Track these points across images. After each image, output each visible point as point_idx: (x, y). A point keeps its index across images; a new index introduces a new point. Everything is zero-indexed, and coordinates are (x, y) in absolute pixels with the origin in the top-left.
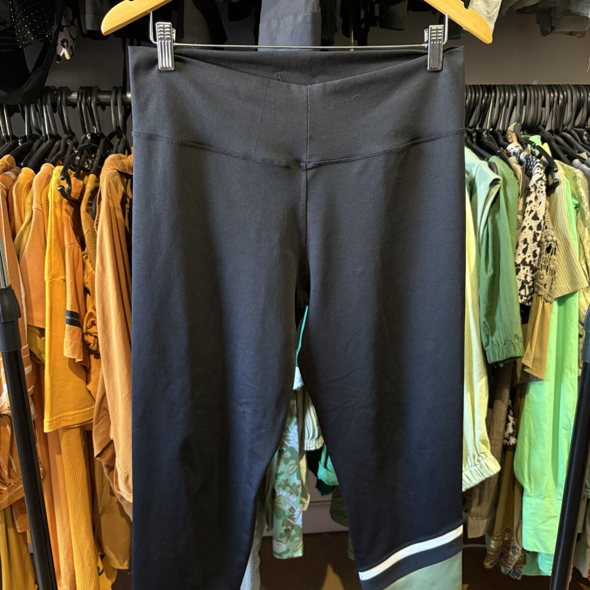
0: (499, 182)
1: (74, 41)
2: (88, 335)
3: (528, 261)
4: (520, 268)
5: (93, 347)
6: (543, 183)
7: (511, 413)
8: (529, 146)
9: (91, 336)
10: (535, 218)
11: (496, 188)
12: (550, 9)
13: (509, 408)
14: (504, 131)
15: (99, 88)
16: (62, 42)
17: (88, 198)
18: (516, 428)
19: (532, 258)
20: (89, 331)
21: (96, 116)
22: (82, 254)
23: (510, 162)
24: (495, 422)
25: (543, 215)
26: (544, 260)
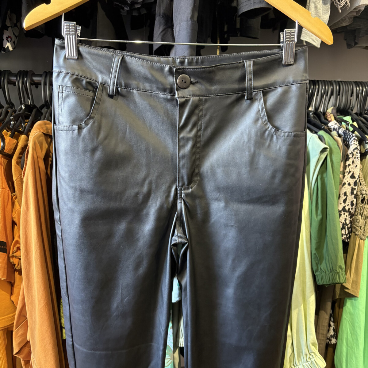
0: (327, 150)
1: (16, 38)
2: (14, 258)
3: (347, 208)
4: (342, 213)
5: (17, 267)
6: (358, 152)
7: (332, 319)
8: (343, 124)
9: (17, 258)
10: (353, 177)
11: (325, 154)
12: (355, 30)
13: (331, 316)
14: (324, 112)
15: (34, 72)
16: (7, 38)
17: (19, 153)
18: (336, 331)
19: (350, 207)
20: (15, 254)
21: (30, 92)
22: (11, 195)
23: (333, 135)
24: (321, 326)
25: (358, 175)
26: (360, 208)
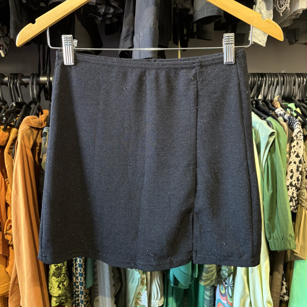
0: (275, 134)
1: (8, 46)
2: (8, 235)
3: (294, 183)
4: (289, 188)
5: (10, 243)
6: (302, 134)
7: (284, 279)
8: (288, 110)
9: (10, 235)
10: (297, 156)
11: (273, 138)
12: (295, 30)
13: (283, 276)
14: (271, 100)
17: (10, 144)
18: (288, 289)
19: (296, 182)
20: (8, 232)
21: (20, 91)
22: (5, 181)
23: (280, 121)
24: (275, 285)
25: (302, 154)
26: (305, 183)
